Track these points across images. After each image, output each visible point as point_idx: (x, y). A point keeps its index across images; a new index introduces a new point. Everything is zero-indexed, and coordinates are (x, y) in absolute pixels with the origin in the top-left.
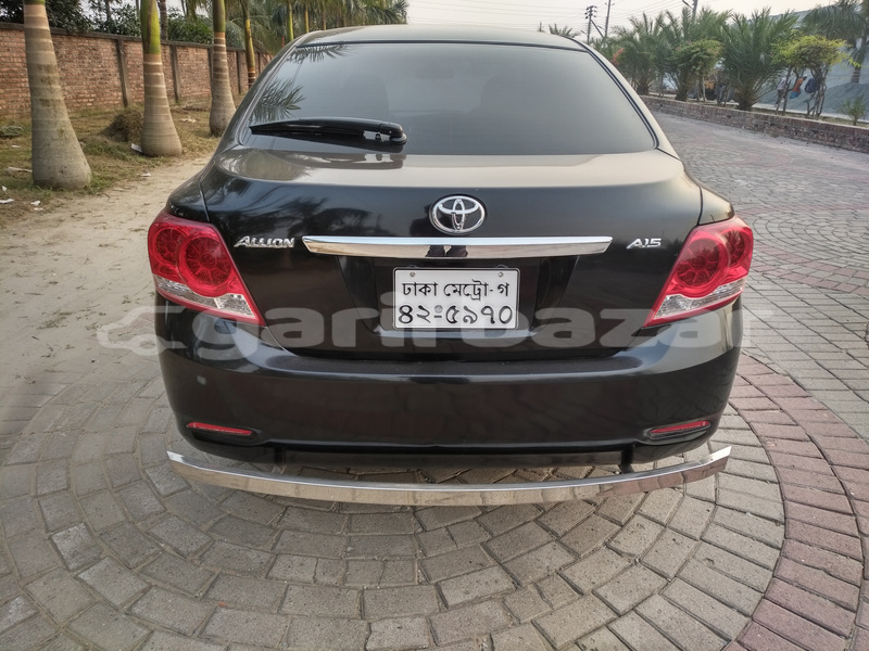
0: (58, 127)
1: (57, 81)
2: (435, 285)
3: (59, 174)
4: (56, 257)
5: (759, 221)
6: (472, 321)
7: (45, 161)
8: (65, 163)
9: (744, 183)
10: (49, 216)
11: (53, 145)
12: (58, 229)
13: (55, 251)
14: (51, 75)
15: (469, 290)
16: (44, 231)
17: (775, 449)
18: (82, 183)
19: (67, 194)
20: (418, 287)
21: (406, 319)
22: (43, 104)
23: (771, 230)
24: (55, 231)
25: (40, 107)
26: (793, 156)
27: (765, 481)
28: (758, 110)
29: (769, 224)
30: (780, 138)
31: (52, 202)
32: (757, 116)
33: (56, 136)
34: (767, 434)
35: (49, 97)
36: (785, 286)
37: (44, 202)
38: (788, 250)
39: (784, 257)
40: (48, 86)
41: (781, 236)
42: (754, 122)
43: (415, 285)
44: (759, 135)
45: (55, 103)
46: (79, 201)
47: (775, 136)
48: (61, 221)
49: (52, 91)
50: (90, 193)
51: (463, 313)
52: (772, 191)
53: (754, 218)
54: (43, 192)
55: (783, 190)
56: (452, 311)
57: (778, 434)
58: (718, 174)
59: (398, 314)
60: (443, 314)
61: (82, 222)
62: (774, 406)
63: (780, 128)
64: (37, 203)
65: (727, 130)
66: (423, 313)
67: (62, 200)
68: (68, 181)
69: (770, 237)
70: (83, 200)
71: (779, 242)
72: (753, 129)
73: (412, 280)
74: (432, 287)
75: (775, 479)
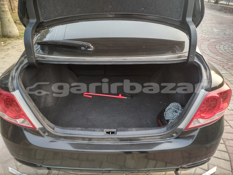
0: (8, 19)
1: (6, 5)
3: (9, 33)
4: (4, 63)
5: (221, 45)
7: (5, 29)
8: (10, 29)
9: (216, 30)
10: (6, 47)
11: (7, 24)
12: (7, 52)
13: (5, 60)
14: (4, 3)
16: (3, 53)
17: (229, 145)
18: (16, 36)
19: (12, 39)
22: (3, 12)
23: (225, 49)
24: (6, 53)
25: (2, 13)
26: (231, 20)
27: (225, 160)
28: (220, 4)
29: (225, 47)
30: (227, 13)
31: (7, 42)
32: (220, 6)
33: (7, 22)
34: (226, 138)
35: (4, 9)
36: (230, 72)
37: (5, 42)
38: (231, 57)
39: (229, 60)
40: (4, 6)
41: (228, 51)
42: (219, 8)
44: (221, 12)
45: (6, 11)
46: (15, 41)
47: (226, 13)
48: (9, 49)
49: (5, 8)
50: (19, 39)
52: (225, 34)
53: (220, 44)
54: (4, 39)
55: (228, 33)
57: (229, 138)
58: (208, 27)
61: (15, 49)
62: (228, 125)
63: (227, 10)
64: (3, 43)
65: (211, 11)
67: (10, 41)
68: (12, 35)
69: (225, 52)
70: (16, 41)
71: (228, 54)
72: (219, 10)
75: (229, 159)
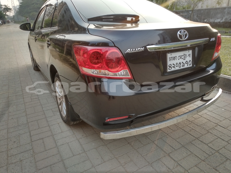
2: (176, 57)
6: (184, 66)
15: (183, 57)
20: (173, 58)
21: (170, 68)
43: (172, 58)
51: (182, 64)
56: (180, 64)
59: (169, 67)
60: (178, 65)
66: (174, 66)
73: (171, 56)
74: (175, 57)
